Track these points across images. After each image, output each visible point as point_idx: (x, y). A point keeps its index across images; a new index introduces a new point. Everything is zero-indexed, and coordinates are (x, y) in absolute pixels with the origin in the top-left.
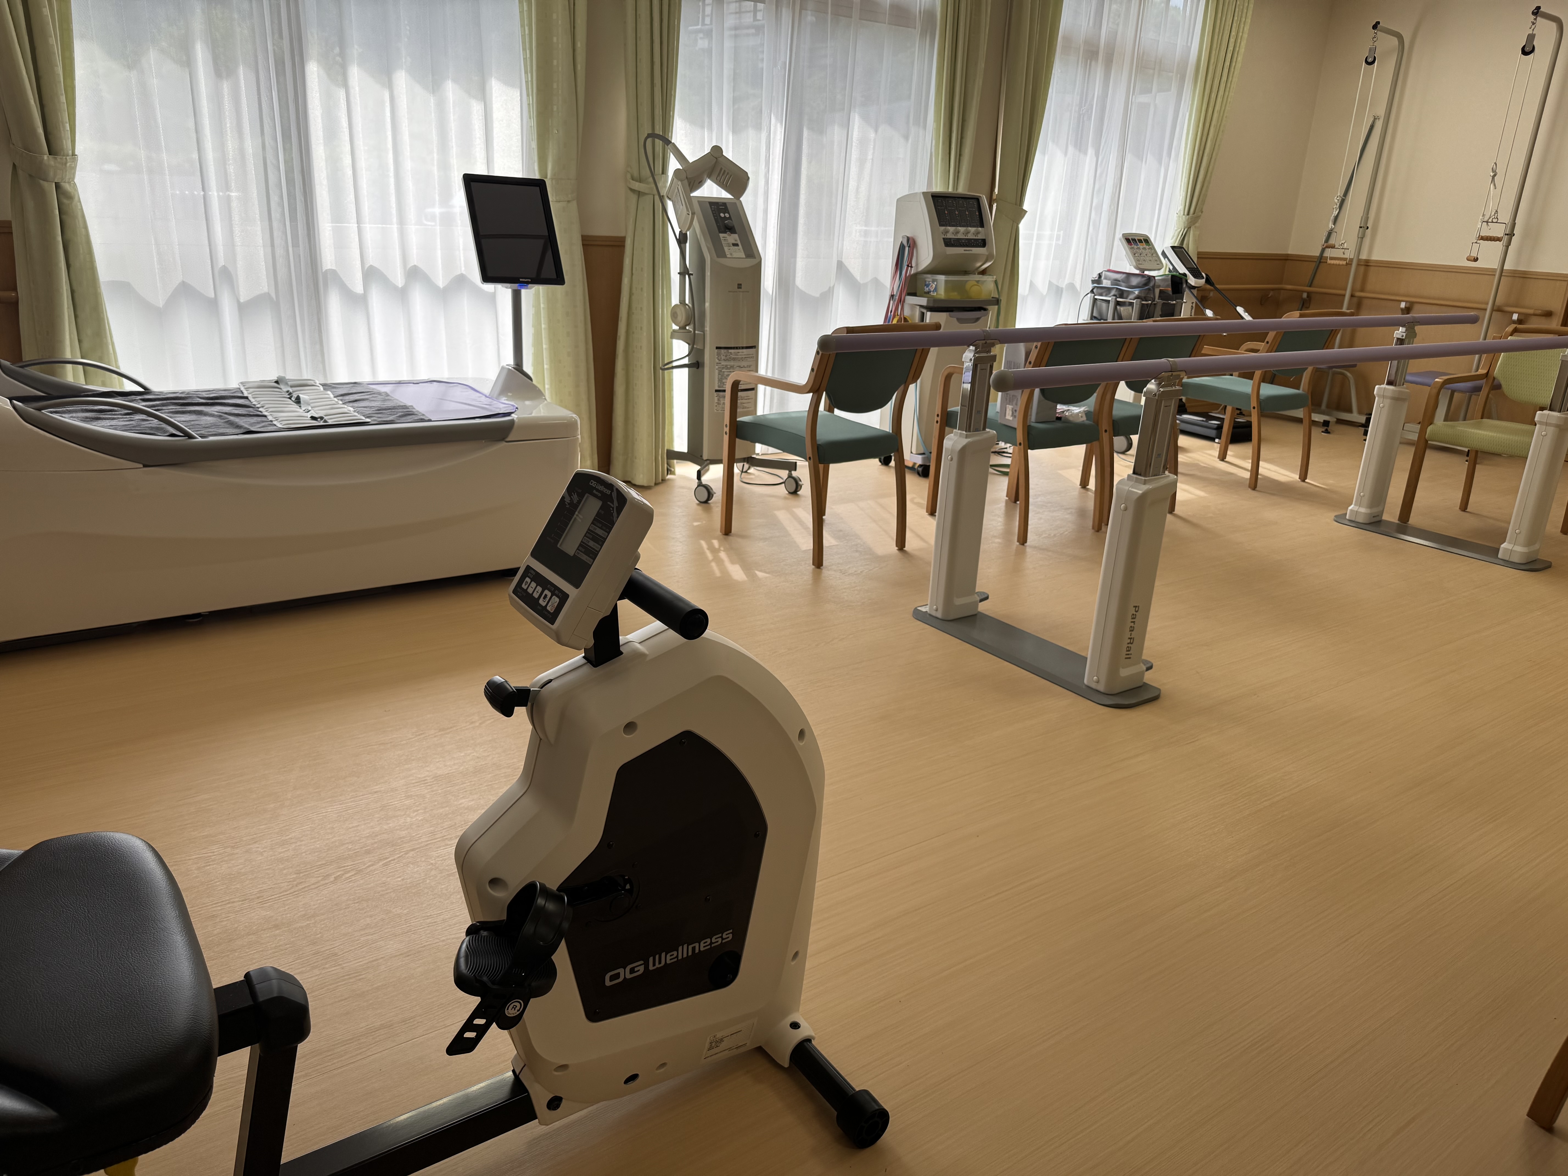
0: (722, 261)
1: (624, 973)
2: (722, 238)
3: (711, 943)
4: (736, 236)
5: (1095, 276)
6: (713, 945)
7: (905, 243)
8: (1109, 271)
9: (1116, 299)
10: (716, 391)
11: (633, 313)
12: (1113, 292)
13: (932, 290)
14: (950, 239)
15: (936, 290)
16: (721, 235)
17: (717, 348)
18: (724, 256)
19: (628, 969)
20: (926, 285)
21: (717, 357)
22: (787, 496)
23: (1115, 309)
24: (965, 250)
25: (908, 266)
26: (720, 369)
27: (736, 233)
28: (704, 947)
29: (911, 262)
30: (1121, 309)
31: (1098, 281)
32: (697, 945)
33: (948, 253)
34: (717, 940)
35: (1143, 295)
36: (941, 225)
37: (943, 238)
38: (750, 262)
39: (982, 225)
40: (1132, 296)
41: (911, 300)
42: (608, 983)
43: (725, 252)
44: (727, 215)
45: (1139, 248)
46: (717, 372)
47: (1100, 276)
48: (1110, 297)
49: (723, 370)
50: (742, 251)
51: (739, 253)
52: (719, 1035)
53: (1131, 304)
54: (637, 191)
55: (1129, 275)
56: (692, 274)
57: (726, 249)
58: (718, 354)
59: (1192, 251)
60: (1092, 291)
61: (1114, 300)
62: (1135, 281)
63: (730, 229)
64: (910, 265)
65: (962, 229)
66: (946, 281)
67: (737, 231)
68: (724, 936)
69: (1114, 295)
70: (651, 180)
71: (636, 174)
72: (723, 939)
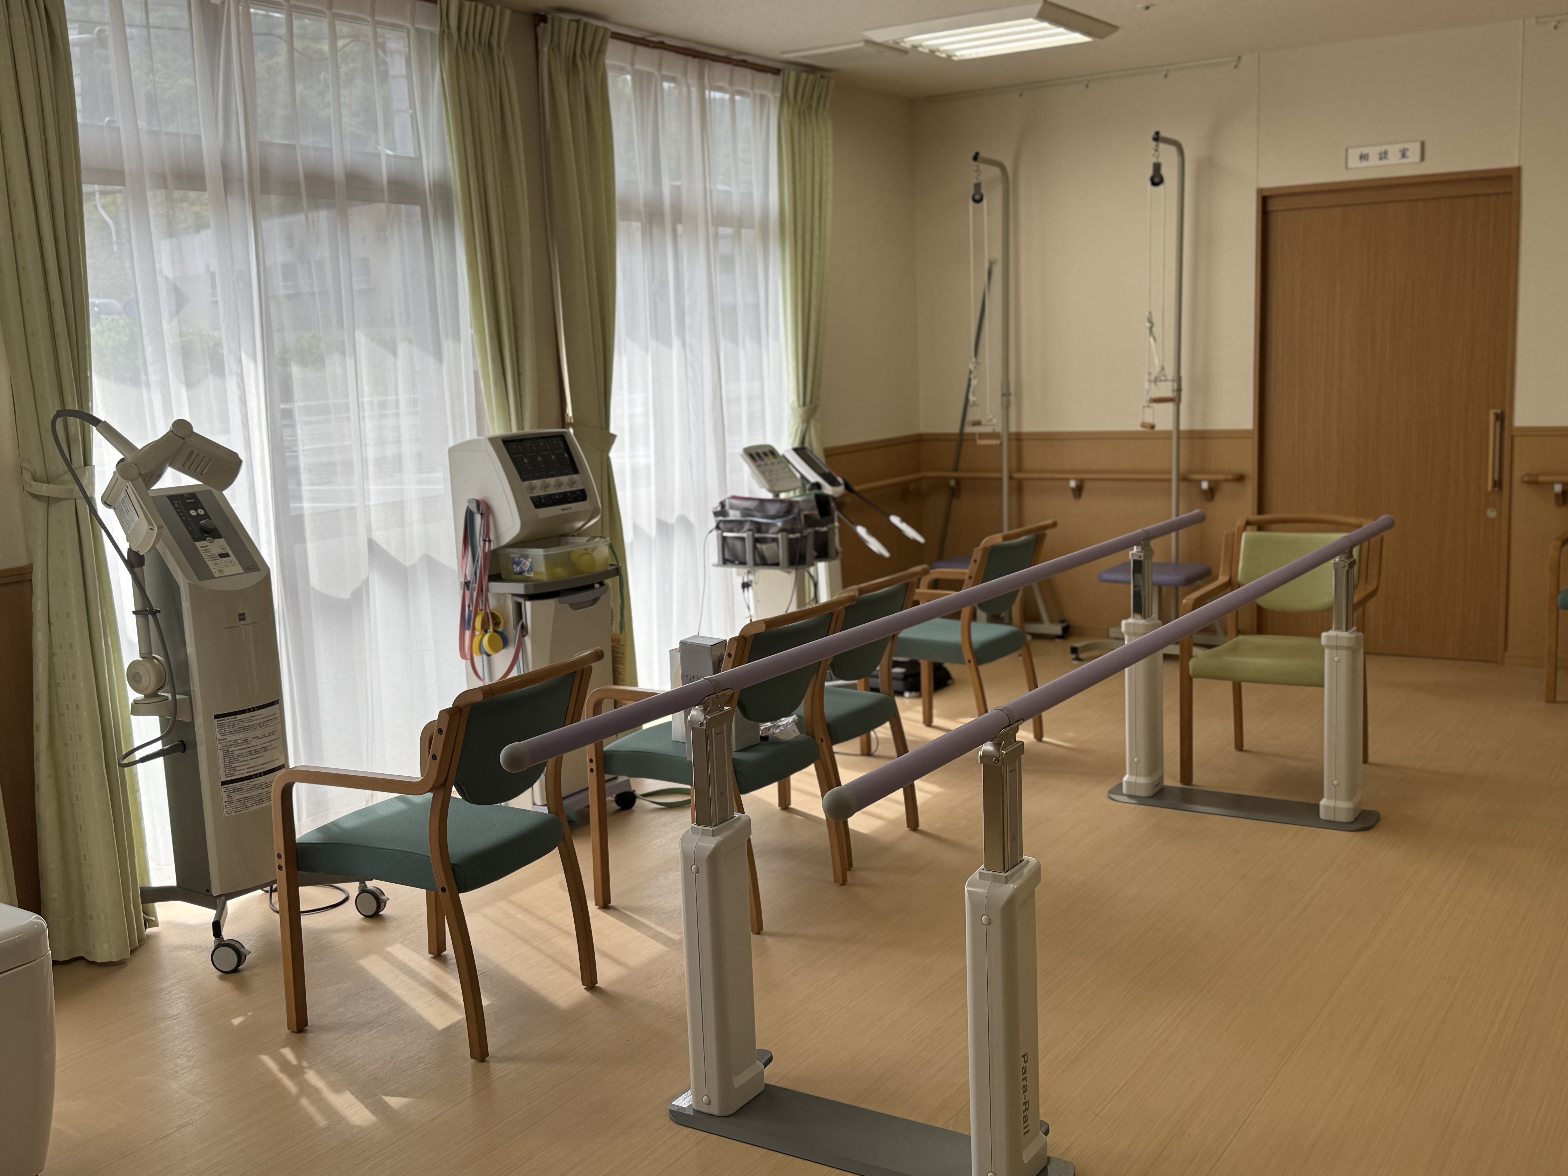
0: (208, 584)
2: (200, 549)
4: (222, 542)
5: (715, 505)
7: (474, 508)
8: (734, 497)
9: (753, 535)
10: (223, 783)
11: (59, 685)
12: (747, 526)
13: (527, 569)
14: (539, 497)
15: (531, 569)
16: (199, 544)
17: (216, 717)
18: (212, 576)
20: (514, 563)
21: (218, 730)
22: (365, 923)
23: (755, 548)
24: (563, 510)
25: (485, 541)
26: (226, 748)
27: (221, 537)
29: (488, 535)
30: (763, 547)
31: (721, 512)
33: (541, 517)
35: (788, 527)
36: (524, 480)
37: (532, 498)
38: (253, 578)
39: (575, 471)
40: (773, 530)
41: (496, 587)
43: (211, 571)
44: (201, 512)
45: (766, 465)
46: (221, 753)
47: (722, 504)
48: (744, 532)
49: (230, 750)
50: (237, 563)
51: (232, 566)
53: (775, 540)
54: (46, 496)
55: (762, 501)
56: (159, 611)
57: (210, 564)
58: (221, 726)
59: (817, 450)
60: (718, 527)
61: (751, 537)
62: (773, 509)
63: (211, 533)
64: (487, 539)
65: (551, 481)
66: (546, 557)
67: (222, 535)
69: (749, 530)
70: (68, 477)
71: (39, 470)
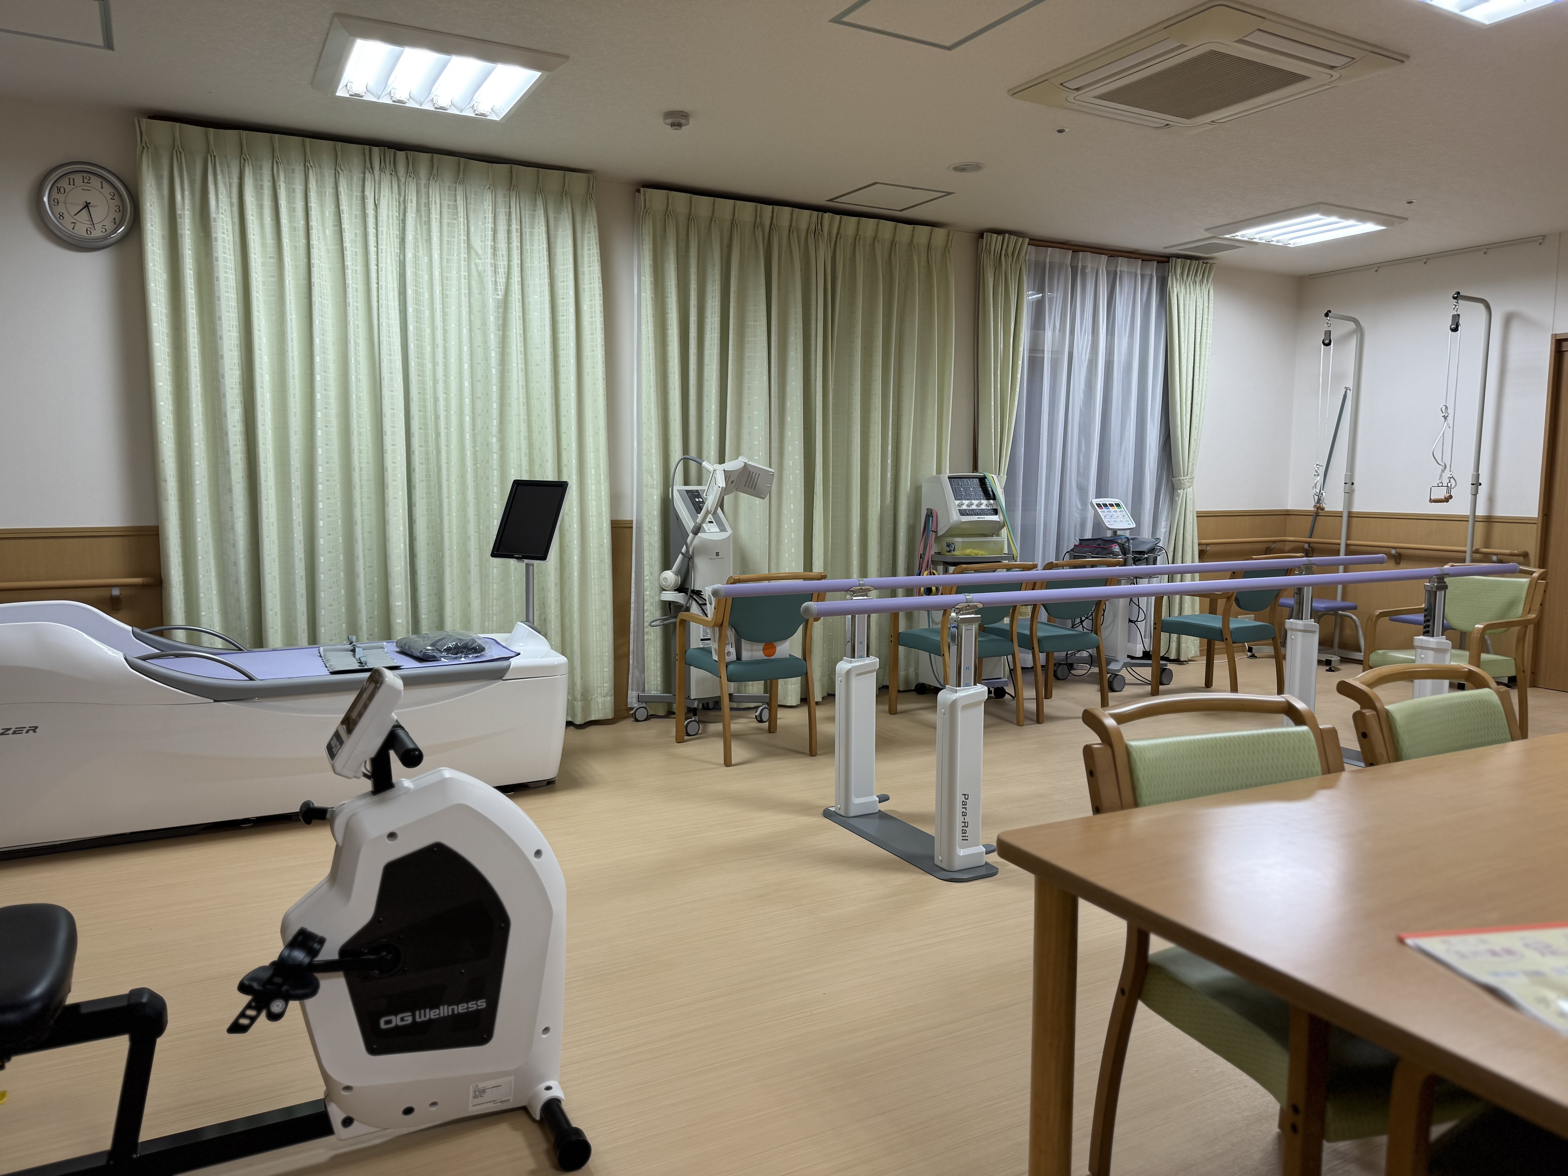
1: (396, 1021)
3: (468, 1008)
6: (469, 1010)
13: (953, 549)
14: (965, 510)
19: (400, 1016)
20: (947, 545)
28: (462, 1010)
29: (934, 528)
32: (455, 1007)
33: (963, 521)
34: (473, 1006)
37: (960, 510)
38: (724, 535)
39: (993, 498)
42: (383, 1026)
44: (701, 500)
45: (1110, 511)
50: (717, 527)
52: (481, 1085)
65: (975, 502)
66: (963, 543)
68: (479, 1004)
72: (478, 1006)
